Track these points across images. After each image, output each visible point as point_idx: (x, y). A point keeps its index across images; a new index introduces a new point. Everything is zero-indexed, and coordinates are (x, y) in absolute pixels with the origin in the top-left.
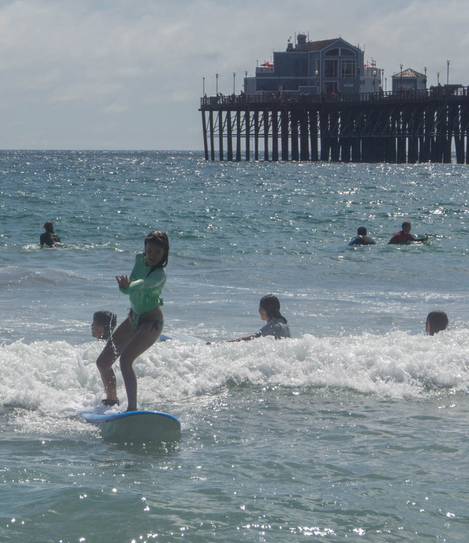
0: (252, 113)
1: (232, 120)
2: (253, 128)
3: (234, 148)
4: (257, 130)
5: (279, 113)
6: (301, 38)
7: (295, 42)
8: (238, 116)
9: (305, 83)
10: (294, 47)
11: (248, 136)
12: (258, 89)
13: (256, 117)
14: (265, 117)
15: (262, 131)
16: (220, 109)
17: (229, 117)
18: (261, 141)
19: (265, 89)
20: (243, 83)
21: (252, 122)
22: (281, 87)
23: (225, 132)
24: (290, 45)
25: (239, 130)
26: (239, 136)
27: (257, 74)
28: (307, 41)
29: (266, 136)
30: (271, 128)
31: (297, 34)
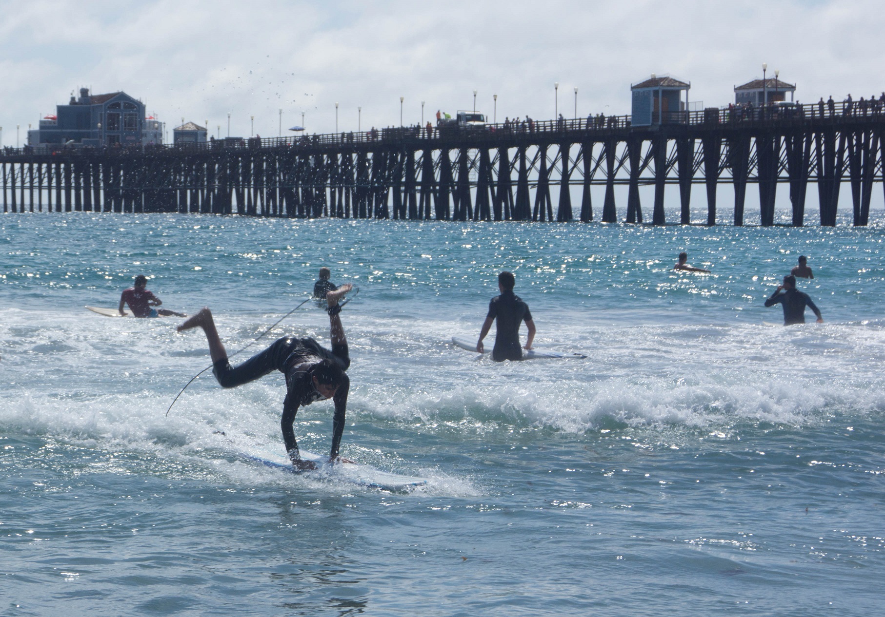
0: (35, 166)
1: (16, 172)
2: (36, 180)
4: (41, 181)
5: (62, 166)
6: (84, 92)
7: (77, 96)
8: (22, 168)
9: (88, 135)
10: (77, 100)
11: (31, 188)
12: (41, 142)
13: (39, 169)
14: (49, 169)
15: (45, 183)
16: (4, 161)
17: (12, 169)
19: (48, 142)
20: (26, 135)
21: (36, 174)
22: (65, 139)
23: (9, 184)
24: (73, 99)
25: (23, 182)
26: (23, 188)
27: (41, 127)
28: (89, 94)
29: (49, 188)
30: (54, 180)
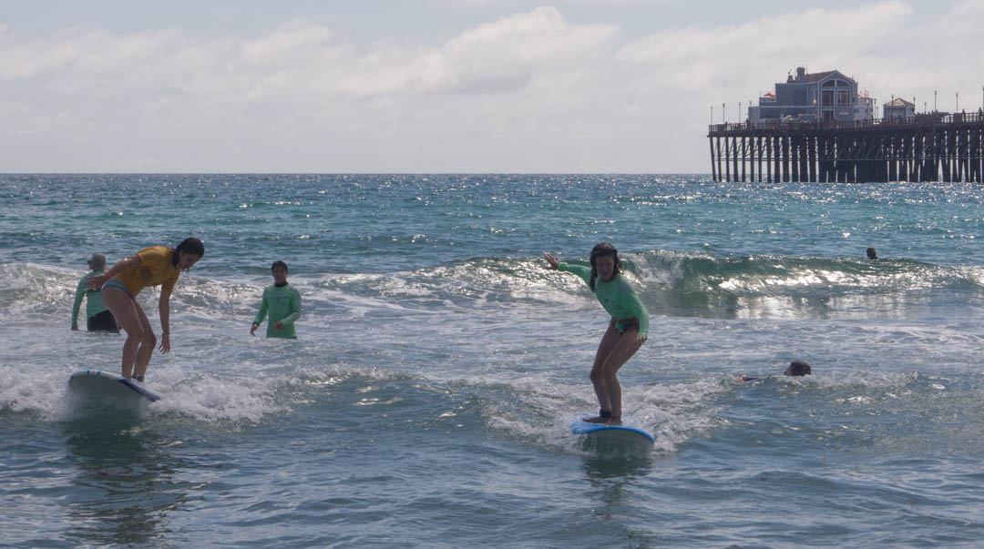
0: (756, 139)
1: (738, 145)
2: (756, 153)
3: (740, 172)
4: (761, 154)
5: (781, 139)
6: (801, 71)
7: (794, 74)
8: (743, 142)
9: (804, 111)
10: (794, 79)
11: (752, 160)
12: (761, 117)
13: (759, 143)
14: (768, 142)
15: (765, 155)
16: (727, 135)
17: (734, 142)
18: (764, 164)
19: (767, 117)
20: (747, 112)
21: (756, 147)
22: (783, 115)
23: (732, 157)
24: (790, 77)
26: (744, 160)
27: (761, 104)
28: (806, 73)
29: (769, 160)
30: (773, 153)
31: (797, 67)
